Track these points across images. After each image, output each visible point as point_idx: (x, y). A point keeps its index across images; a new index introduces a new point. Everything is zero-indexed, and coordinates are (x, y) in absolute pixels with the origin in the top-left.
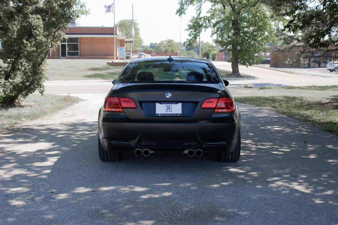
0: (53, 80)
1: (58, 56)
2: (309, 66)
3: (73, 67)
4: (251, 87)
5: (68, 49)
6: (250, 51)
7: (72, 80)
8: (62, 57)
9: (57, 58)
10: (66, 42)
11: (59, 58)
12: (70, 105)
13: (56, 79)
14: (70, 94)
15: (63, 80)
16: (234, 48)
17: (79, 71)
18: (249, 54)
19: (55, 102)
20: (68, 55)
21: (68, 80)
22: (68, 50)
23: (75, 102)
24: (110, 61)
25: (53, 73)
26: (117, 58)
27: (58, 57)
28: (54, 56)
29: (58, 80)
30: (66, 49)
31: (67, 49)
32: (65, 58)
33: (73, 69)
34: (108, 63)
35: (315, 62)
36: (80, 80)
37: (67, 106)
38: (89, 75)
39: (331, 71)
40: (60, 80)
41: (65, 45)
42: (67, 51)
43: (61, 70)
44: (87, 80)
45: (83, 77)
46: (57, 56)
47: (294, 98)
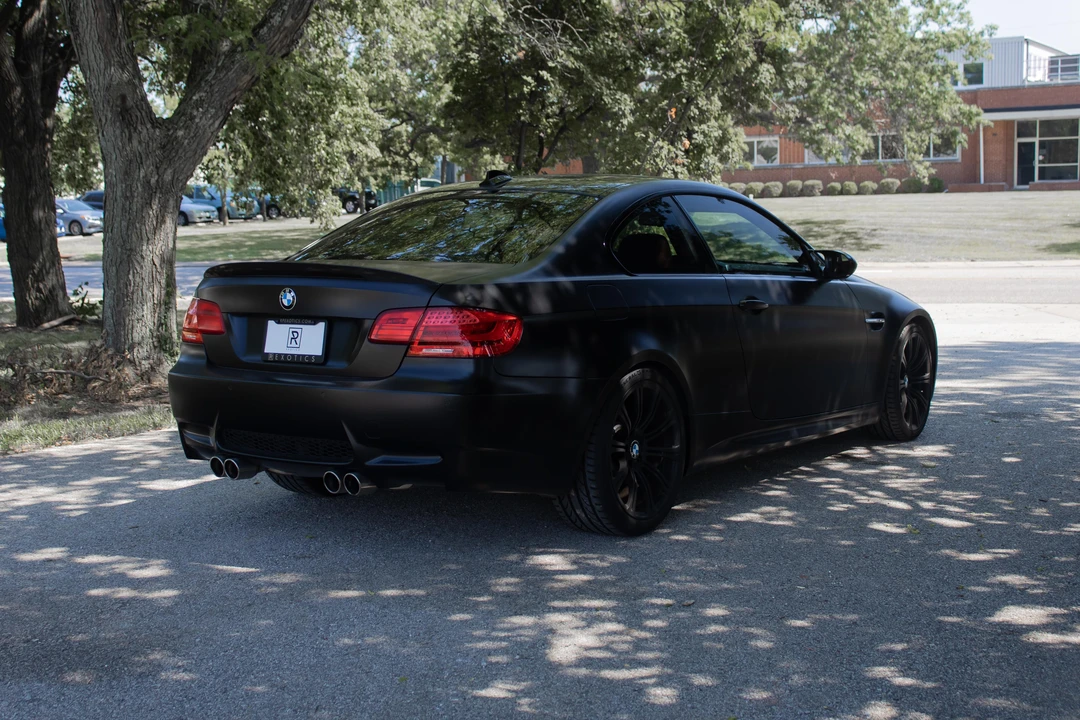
0: (931, 260)
1: (1005, 181)
3: (1021, 219)
5: (1041, 158)
7: (994, 260)
8: (1019, 184)
9: (1001, 189)
10: (1035, 136)
11: (1011, 188)
13: (943, 258)
15: (968, 259)
17: (1034, 231)
20: (1040, 178)
21: (984, 259)
22: (1040, 162)
25: (944, 238)
27: (1007, 187)
28: (992, 181)
29: (949, 260)
30: (1034, 159)
31: (1038, 157)
32: (1027, 187)
33: (1017, 224)
36: (1024, 259)
38: (1065, 242)
40: (958, 259)
41: (1032, 145)
42: (1037, 165)
43: (976, 227)
44: (1051, 259)
45: (1039, 250)
46: (1004, 183)
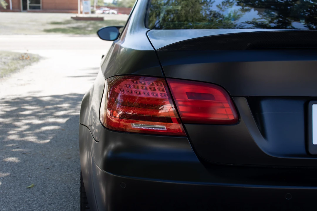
1: (18, 9)
3: (34, 21)
8: (23, 10)
9: (17, 11)
12: (27, 65)
14: (28, 50)
15: (24, 34)
19: (10, 61)
20: (29, 9)
21: (29, 34)
23: (35, 61)
24: (74, 15)
25: (13, 27)
26: (81, 13)
27: (19, 11)
28: (14, 9)
31: (28, 2)
32: (26, 11)
33: (34, 23)
34: (72, 18)
37: (23, 67)
40: (21, 34)
42: (28, 5)
43: (22, 24)
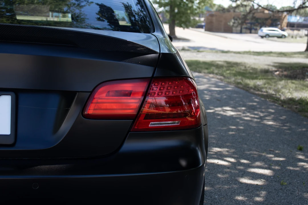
2: (241, 32)
4: (188, 50)
6: (187, 13)
16: (172, 10)
18: (186, 17)
35: (246, 28)
39: (262, 37)
47: (237, 64)
